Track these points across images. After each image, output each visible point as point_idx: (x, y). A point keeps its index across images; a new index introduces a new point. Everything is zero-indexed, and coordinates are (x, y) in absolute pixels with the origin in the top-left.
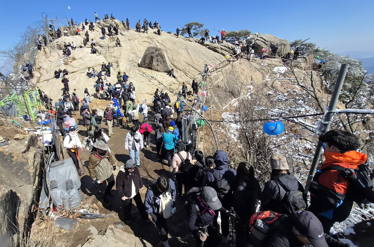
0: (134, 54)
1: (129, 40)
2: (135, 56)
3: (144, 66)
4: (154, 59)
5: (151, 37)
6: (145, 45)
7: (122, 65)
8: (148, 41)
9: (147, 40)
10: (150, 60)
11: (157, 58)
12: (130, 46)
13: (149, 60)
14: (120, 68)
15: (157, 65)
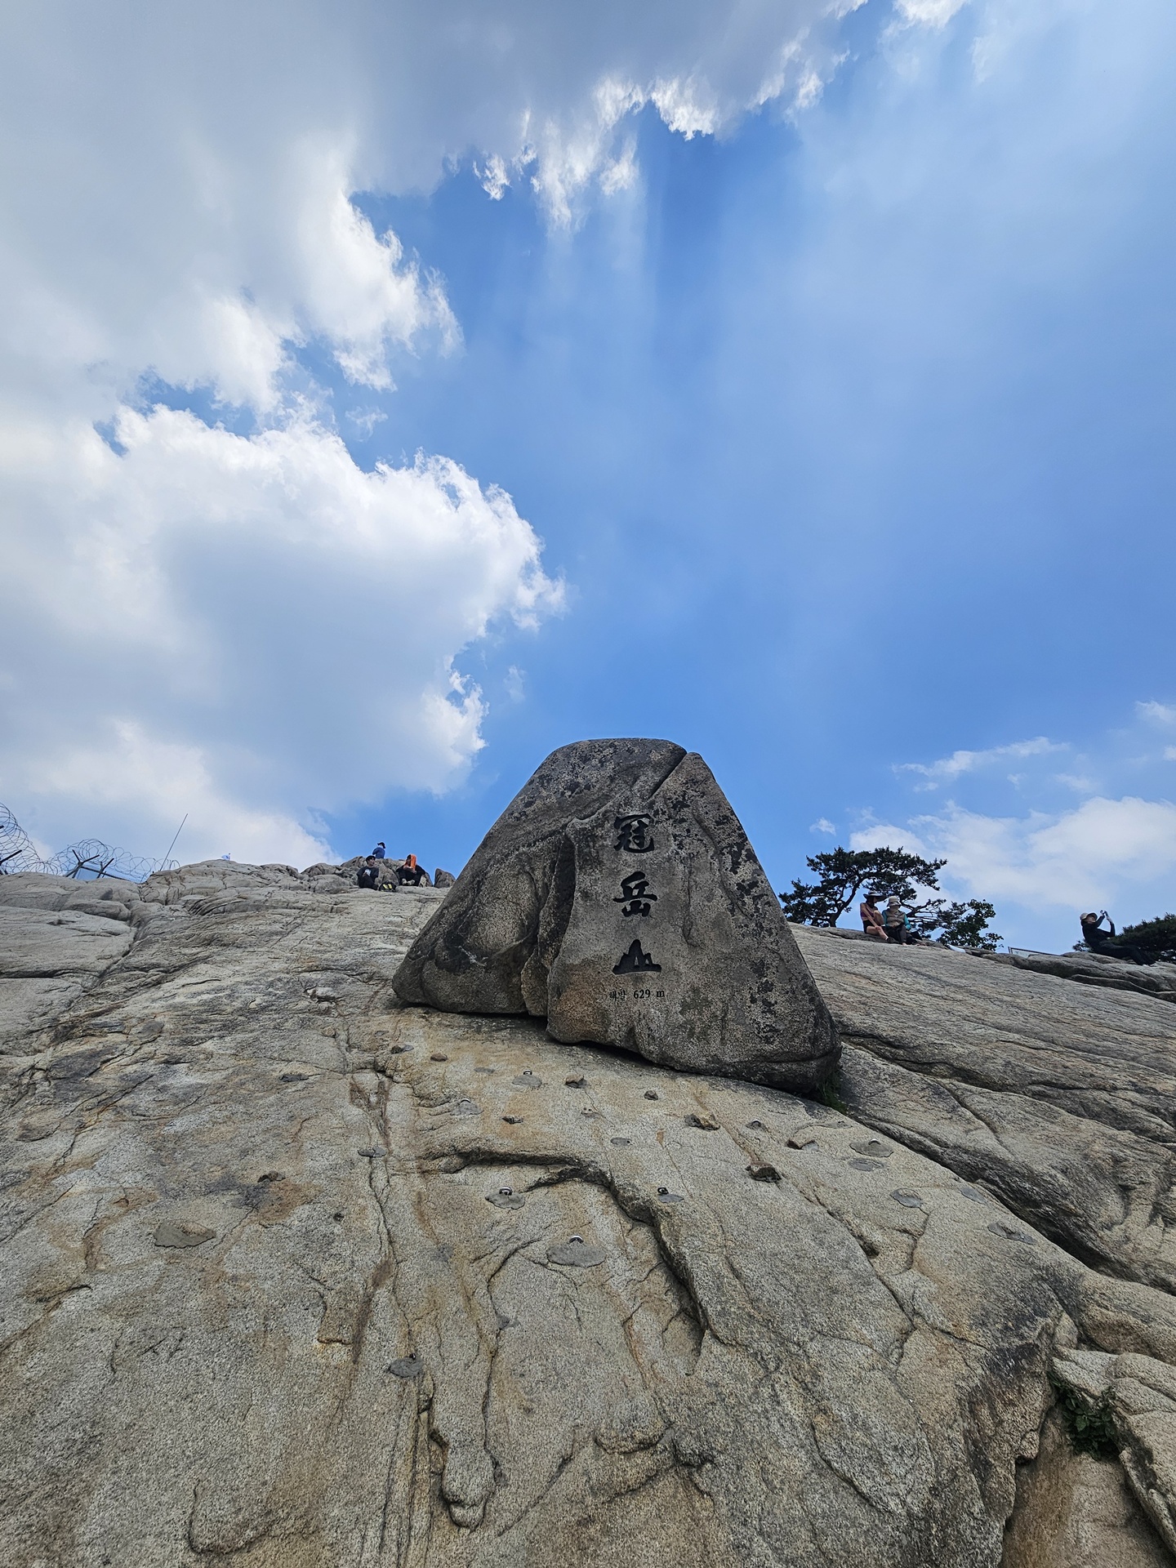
3: (445, 987)
4: (583, 880)
10: (539, 901)
11: (629, 862)
13: (526, 898)
15: (635, 960)
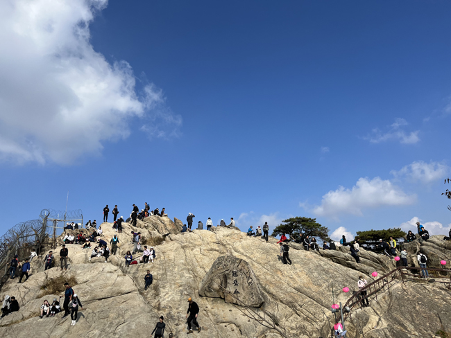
0: (191, 272)
1: (183, 247)
2: (191, 276)
3: (208, 294)
4: (228, 281)
5: (224, 242)
6: (212, 256)
7: (164, 294)
8: (217, 249)
9: (216, 247)
10: (222, 282)
11: (234, 278)
12: (184, 258)
13: (219, 282)
14: (161, 300)
15: (236, 292)
